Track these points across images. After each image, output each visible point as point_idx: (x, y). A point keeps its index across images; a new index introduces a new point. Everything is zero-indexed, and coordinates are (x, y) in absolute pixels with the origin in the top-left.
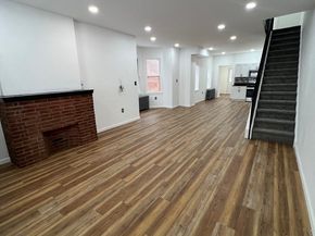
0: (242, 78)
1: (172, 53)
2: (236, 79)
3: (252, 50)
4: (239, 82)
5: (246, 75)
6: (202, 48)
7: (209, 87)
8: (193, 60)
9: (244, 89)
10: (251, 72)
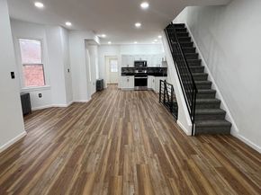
0: (128, 68)
1: (60, 33)
2: (123, 69)
3: (135, 43)
4: (126, 72)
5: (132, 65)
6: (95, 32)
7: (97, 78)
8: (86, 47)
10: (136, 63)
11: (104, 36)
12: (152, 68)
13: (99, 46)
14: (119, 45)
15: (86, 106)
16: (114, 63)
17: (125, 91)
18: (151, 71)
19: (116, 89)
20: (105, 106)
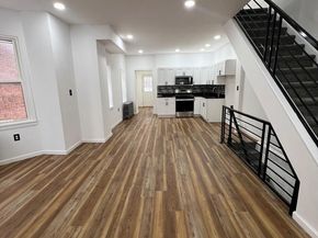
0: (166, 87)
2: (160, 88)
3: (177, 51)
4: (164, 92)
5: (172, 83)
7: (125, 101)
9: (172, 101)
10: (177, 79)
11: (130, 37)
12: (200, 86)
13: (126, 56)
14: (154, 55)
15: (100, 152)
16: (148, 80)
17: (162, 119)
18: (198, 91)
19: (150, 115)
20: (132, 152)
